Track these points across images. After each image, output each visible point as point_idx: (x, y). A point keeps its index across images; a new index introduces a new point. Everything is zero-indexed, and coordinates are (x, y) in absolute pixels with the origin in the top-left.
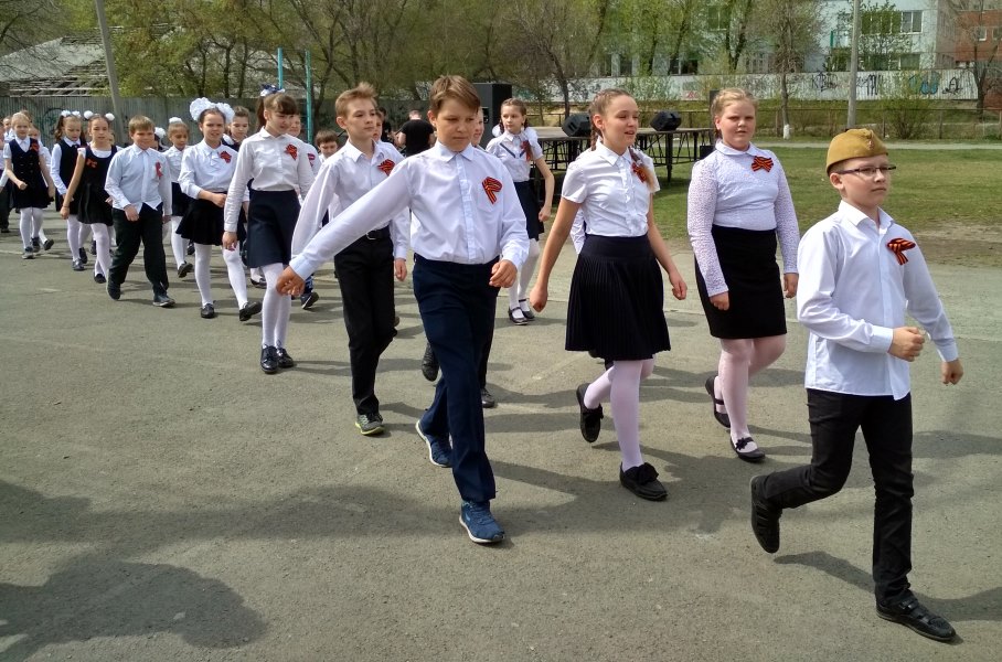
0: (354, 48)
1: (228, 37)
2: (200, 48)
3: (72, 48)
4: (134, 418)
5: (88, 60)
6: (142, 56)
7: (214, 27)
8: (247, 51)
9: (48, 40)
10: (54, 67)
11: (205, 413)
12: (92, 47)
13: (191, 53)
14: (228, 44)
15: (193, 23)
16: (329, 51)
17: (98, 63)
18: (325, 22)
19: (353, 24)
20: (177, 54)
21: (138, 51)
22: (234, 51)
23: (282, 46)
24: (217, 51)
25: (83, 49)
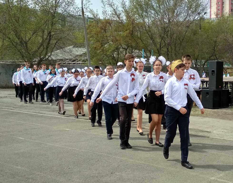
0: (168, 49)
1: (126, 45)
2: (117, 49)
3: (77, 49)
4: (93, 175)
5: (82, 53)
6: (98, 52)
7: (122, 42)
8: (132, 50)
9: (69, 46)
10: (71, 55)
11: (116, 174)
12: (83, 49)
13: (114, 51)
14: (126, 48)
15: (115, 41)
16: (159, 50)
17: (85, 54)
18: (158, 40)
19: (168, 41)
20: (110, 51)
21: (97, 50)
22: (128, 50)
23: (144, 48)
24: (123, 50)
25: (80, 49)
